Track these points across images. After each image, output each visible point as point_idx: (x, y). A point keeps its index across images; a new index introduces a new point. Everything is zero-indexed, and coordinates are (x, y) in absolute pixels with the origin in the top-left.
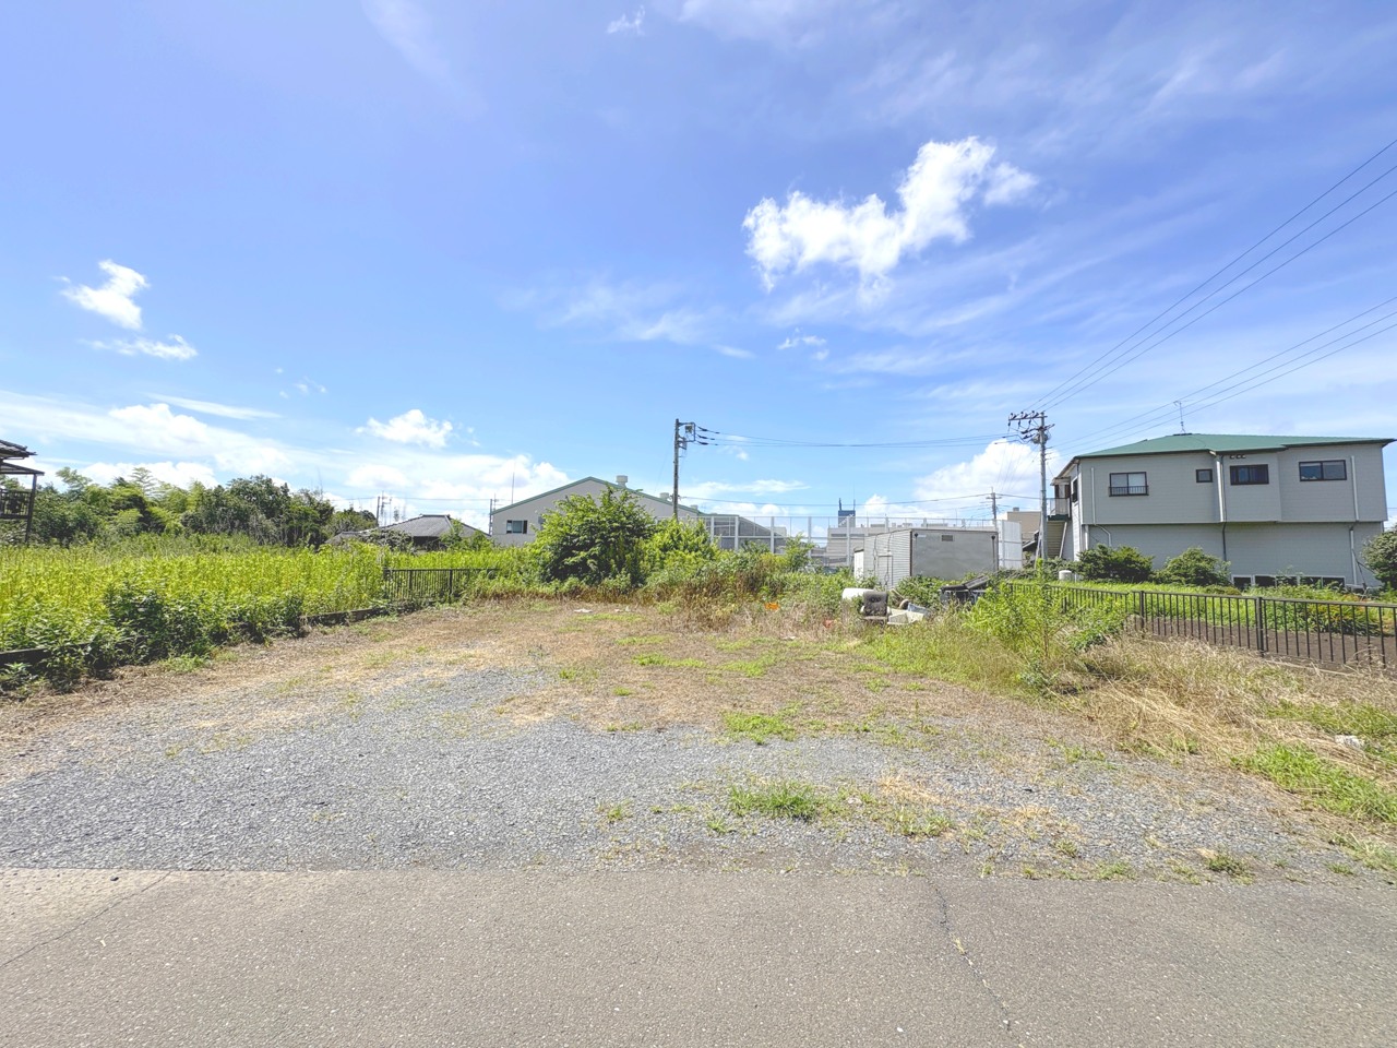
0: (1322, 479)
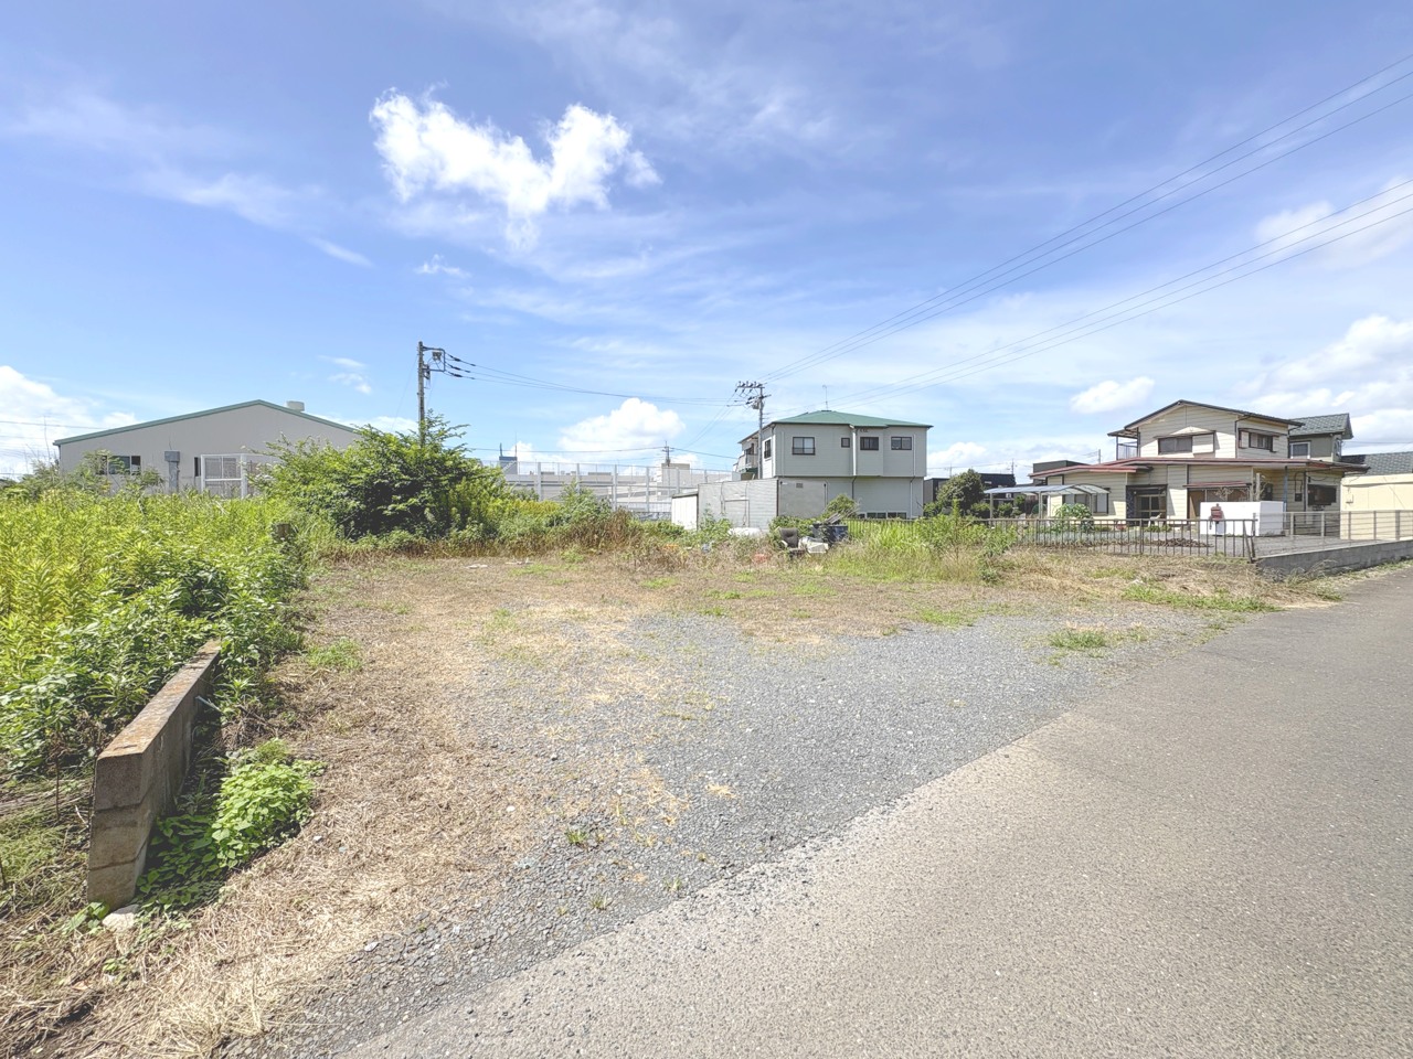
0: (901, 449)
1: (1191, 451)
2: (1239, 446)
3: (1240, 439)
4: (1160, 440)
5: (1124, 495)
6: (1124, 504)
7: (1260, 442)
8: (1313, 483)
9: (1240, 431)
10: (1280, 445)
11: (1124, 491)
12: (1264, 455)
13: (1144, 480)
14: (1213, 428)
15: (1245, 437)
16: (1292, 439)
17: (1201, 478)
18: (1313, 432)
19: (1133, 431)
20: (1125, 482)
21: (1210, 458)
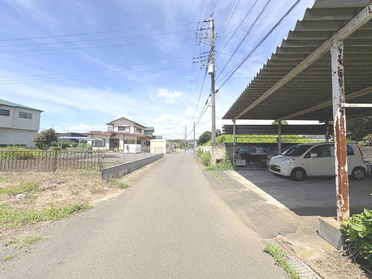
0: (25, 118)
1: (125, 131)
2: (134, 131)
3: (135, 129)
4: (118, 127)
5: (109, 141)
6: (109, 144)
7: (139, 131)
8: (147, 141)
9: (135, 127)
10: (143, 131)
11: (109, 140)
12: (139, 133)
13: (114, 137)
14: (130, 125)
15: (136, 129)
16: (145, 131)
17: (127, 138)
18: (148, 130)
19: (112, 124)
20: (109, 138)
21: (129, 133)
